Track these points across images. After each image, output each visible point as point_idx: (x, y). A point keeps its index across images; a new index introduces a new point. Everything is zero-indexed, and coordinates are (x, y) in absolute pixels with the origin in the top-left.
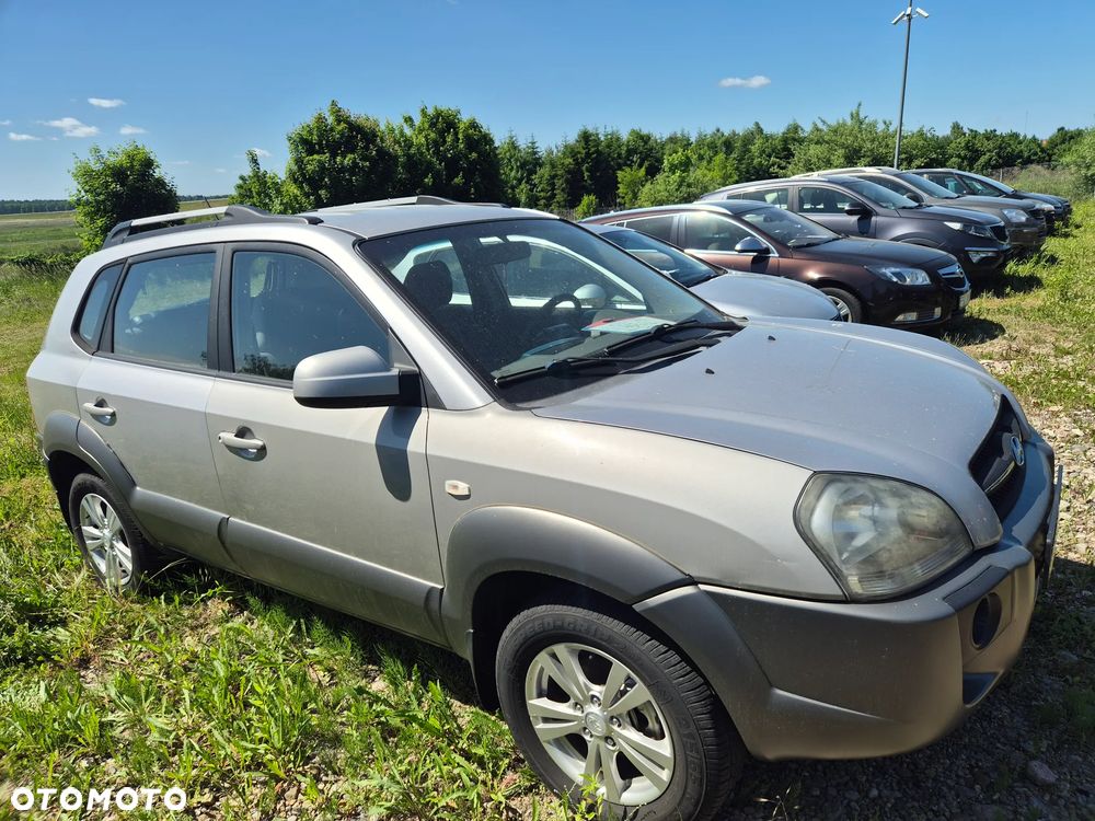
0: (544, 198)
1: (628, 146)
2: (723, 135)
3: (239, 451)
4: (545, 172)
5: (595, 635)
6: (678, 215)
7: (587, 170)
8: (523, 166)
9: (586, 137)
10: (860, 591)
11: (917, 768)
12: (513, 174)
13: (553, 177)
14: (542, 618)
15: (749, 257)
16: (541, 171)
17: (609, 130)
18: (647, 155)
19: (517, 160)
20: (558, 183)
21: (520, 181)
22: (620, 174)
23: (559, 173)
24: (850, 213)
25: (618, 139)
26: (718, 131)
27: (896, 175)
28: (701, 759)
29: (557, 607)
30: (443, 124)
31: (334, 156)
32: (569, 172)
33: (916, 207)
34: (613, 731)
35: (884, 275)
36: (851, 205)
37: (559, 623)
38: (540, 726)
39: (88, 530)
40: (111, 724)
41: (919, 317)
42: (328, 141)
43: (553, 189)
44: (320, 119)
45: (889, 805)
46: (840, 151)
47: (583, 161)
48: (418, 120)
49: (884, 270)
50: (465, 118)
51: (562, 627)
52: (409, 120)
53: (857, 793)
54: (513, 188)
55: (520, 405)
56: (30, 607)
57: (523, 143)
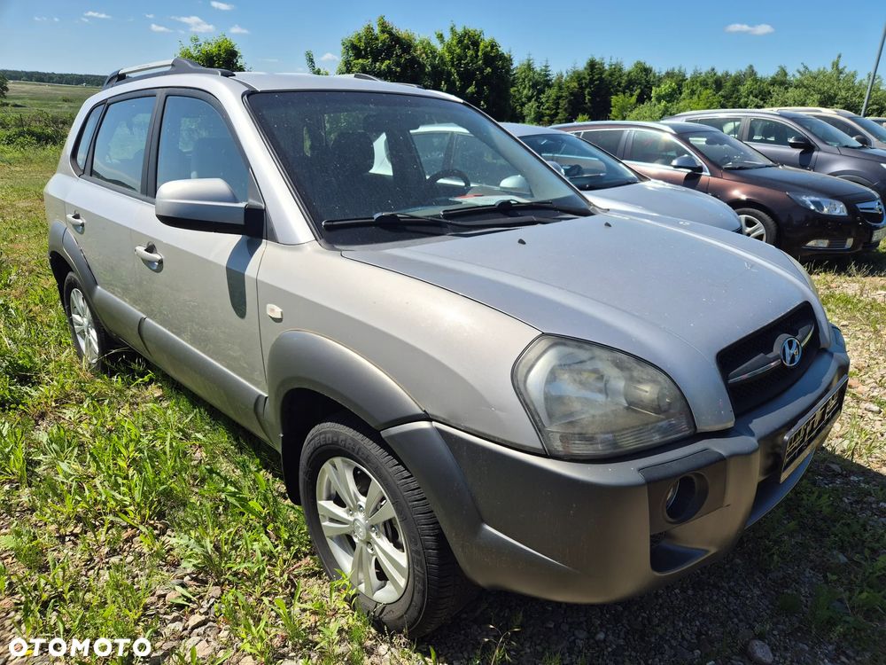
0: (549, 115)
1: (628, 76)
2: (715, 74)
3: (149, 263)
4: (552, 93)
5: (358, 454)
6: (628, 130)
7: (589, 94)
8: (534, 86)
9: (592, 65)
10: (561, 449)
11: (650, 624)
12: (525, 92)
13: (559, 98)
14: (325, 433)
15: (683, 173)
16: (548, 92)
17: (614, 61)
18: (641, 87)
19: (530, 80)
20: (563, 103)
21: (529, 99)
22: (614, 99)
23: (564, 94)
24: (793, 146)
25: (620, 70)
26: (713, 70)
27: (850, 118)
28: (424, 574)
29: (337, 425)
30: (469, 41)
31: (375, 61)
32: (571, 94)
33: (859, 148)
34: (371, 538)
35: (804, 202)
36: (796, 139)
37: (335, 439)
38: (326, 524)
39: (76, 317)
40: (38, 463)
41: (829, 246)
42: (372, 49)
43: (557, 108)
44: (369, 29)
45: (610, 649)
46: (815, 96)
47: (587, 85)
48: (448, 37)
49: (804, 198)
50: (487, 38)
51: (336, 443)
52: (441, 37)
53: (585, 633)
54: (523, 105)
55: (337, 247)
56: (22, 368)
57: (538, 67)
